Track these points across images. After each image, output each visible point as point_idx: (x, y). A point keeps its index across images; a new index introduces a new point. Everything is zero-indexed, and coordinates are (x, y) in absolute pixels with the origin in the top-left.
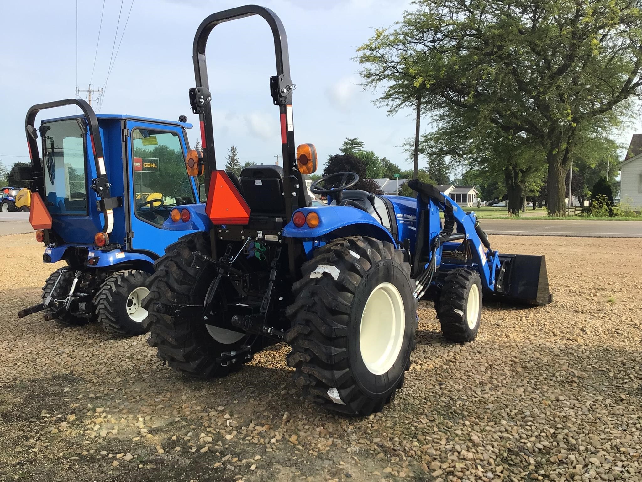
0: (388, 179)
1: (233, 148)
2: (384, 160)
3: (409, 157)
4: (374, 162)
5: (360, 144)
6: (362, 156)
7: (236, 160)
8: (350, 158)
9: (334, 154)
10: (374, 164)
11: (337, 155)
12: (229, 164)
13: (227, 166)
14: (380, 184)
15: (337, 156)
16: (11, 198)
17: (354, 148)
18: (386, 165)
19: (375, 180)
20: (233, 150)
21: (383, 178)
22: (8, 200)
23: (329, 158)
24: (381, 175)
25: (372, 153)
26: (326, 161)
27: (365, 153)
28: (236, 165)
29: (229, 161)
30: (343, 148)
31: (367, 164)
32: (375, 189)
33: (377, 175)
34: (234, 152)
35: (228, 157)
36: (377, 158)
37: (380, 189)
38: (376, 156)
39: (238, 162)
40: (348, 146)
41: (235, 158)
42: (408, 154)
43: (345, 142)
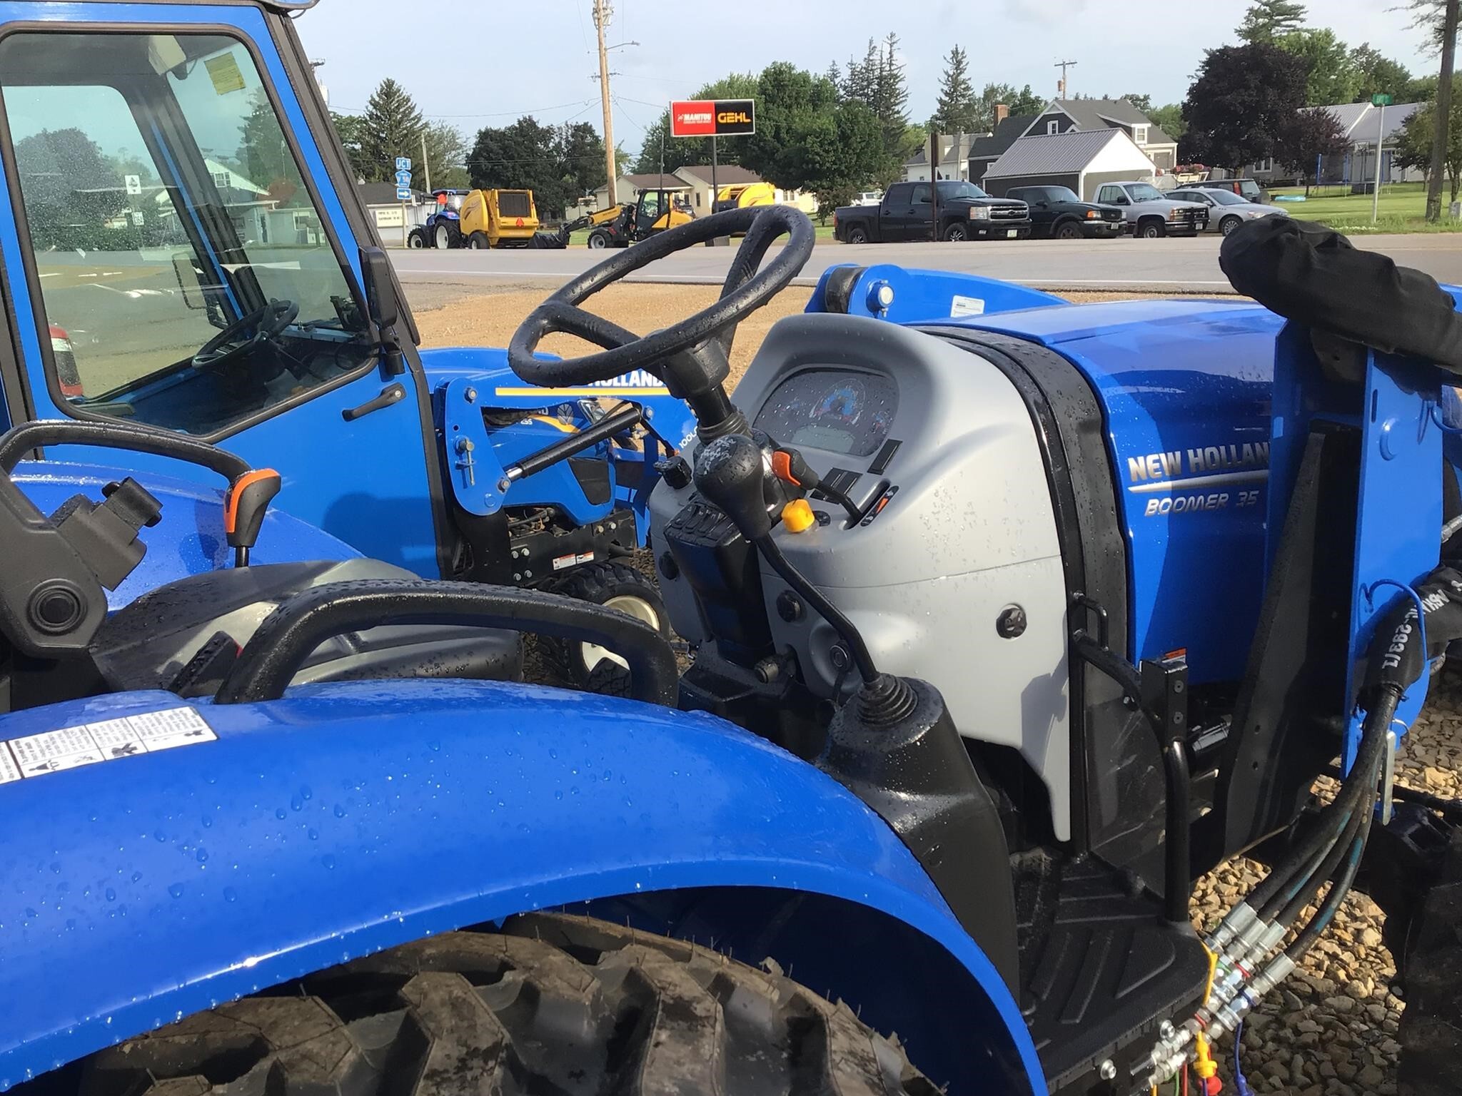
0: (1371, 106)
1: (955, 53)
2: (1363, 50)
3: (1430, 38)
4: (1332, 59)
5: (1294, 12)
6: (1298, 44)
7: (964, 82)
8: (1263, 52)
9: (1218, 46)
10: (1331, 64)
11: (1226, 48)
12: (946, 94)
13: (941, 101)
14: (1342, 122)
15: (1225, 51)
16: (451, 215)
17: (1278, 23)
18: (1369, 63)
19: (1331, 110)
20: (957, 59)
21: (1355, 101)
22: (447, 219)
23: (1205, 57)
24: (1350, 95)
25: (1328, 34)
26: (1198, 65)
27: (1307, 35)
28: (963, 96)
29: (946, 88)
30: (1244, 27)
31: (1312, 66)
32: (1329, 136)
33: (1337, 96)
34: (959, 62)
35: (944, 77)
36: (1341, 47)
37: (1346, 134)
38: (1337, 41)
39: (968, 88)
40: (1261, 20)
41: (962, 77)
42: (1427, 32)
43: (1251, 10)
